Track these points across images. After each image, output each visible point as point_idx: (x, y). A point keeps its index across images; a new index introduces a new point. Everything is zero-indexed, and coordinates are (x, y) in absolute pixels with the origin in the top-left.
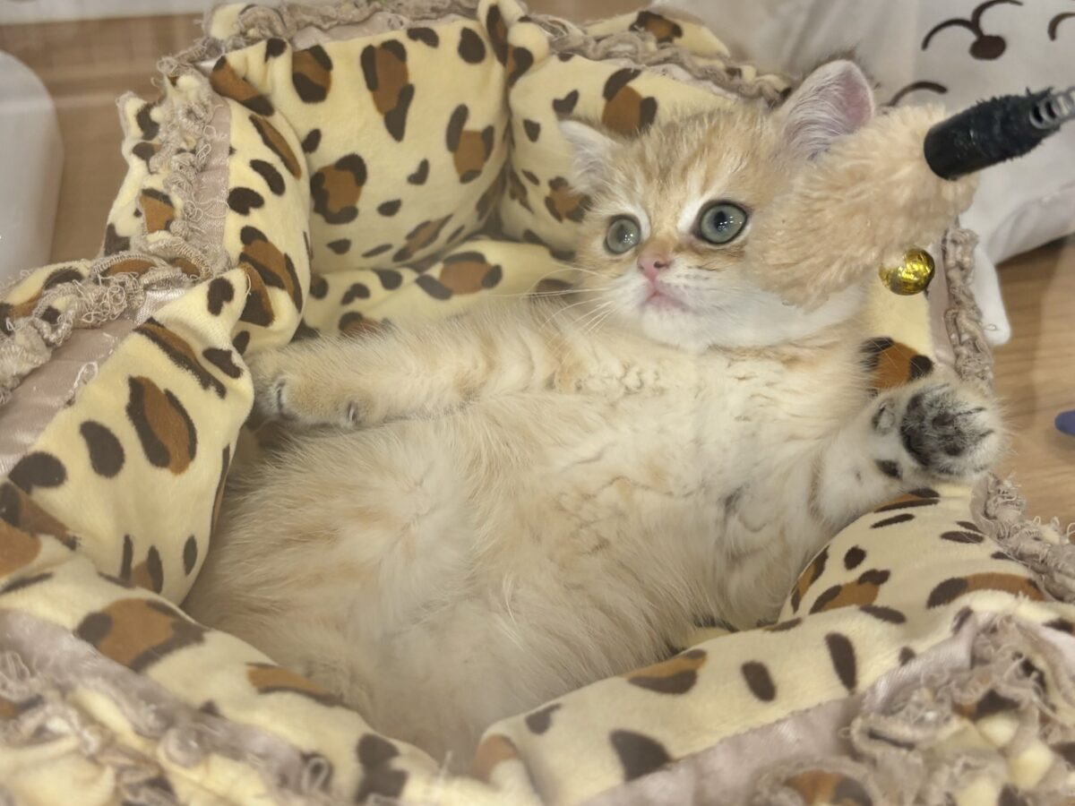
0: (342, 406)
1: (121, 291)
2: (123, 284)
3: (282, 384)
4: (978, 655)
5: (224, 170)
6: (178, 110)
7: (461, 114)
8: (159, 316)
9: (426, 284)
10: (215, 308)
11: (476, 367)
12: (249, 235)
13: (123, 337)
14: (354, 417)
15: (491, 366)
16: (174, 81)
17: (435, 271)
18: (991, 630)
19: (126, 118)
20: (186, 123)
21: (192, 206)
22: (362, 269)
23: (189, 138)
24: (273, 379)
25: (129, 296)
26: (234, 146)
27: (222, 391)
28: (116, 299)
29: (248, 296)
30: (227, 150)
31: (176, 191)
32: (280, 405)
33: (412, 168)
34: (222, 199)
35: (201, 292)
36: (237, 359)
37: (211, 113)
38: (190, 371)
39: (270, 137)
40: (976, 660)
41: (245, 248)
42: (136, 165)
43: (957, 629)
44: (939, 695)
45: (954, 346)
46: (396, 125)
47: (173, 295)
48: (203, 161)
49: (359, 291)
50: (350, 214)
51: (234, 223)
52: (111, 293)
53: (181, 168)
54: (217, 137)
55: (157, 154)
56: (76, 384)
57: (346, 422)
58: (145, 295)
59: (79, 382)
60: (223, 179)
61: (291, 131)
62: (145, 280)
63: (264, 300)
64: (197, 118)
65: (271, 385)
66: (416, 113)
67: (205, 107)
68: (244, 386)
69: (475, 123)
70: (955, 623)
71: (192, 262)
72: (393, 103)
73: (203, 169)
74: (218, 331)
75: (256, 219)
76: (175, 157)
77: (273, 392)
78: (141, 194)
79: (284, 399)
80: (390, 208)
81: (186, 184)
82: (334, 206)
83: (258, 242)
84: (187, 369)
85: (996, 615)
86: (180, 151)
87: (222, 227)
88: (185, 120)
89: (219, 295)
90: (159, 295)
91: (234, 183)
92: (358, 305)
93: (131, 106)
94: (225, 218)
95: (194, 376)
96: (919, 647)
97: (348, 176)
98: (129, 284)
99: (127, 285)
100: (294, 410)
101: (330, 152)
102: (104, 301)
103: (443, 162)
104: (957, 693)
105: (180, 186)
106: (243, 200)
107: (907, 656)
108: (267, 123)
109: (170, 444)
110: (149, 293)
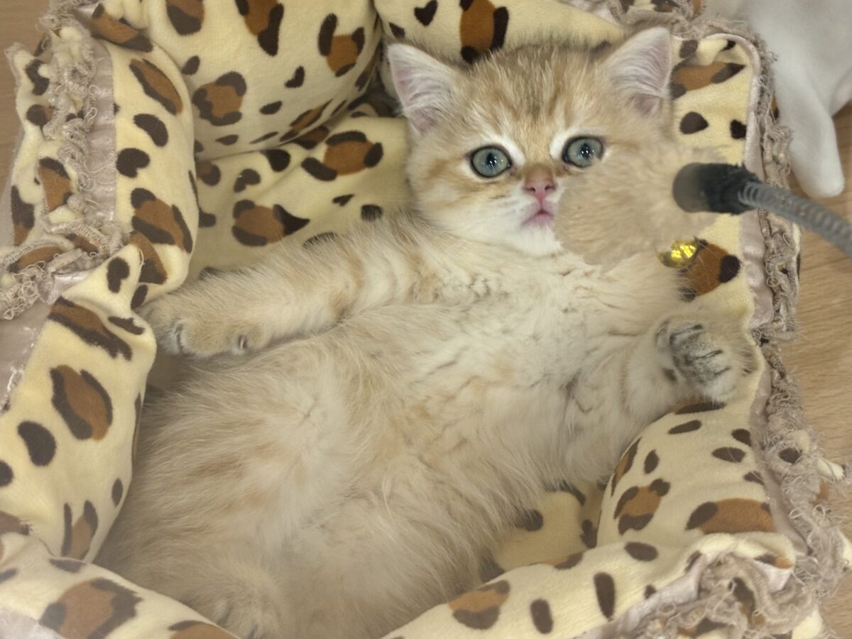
0: (234, 340)
1: (33, 284)
2: (33, 278)
3: (180, 328)
4: (703, 586)
5: (110, 129)
6: (63, 71)
7: (330, 23)
8: (67, 295)
9: (311, 167)
10: (114, 286)
11: (347, 287)
12: (140, 197)
13: (40, 326)
14: (245, 345)
15: (360, 284)
16: (57, 32)
17: (320, 153)
18: (717, 564)
19: (16, 70)
20: (72, 86)
21: (85, 177)
22: (251, 152)
23: (77, 98)
24: (172, 325)
25: (40, 285)
26: (118, 103)
27: (128, 354)
28: (30, 292)
29: (143, 267)
30: (112, 107)
31: (70, 163)
32: (181, 348)
33: (289, 75)
34: (111, 165)
35: (101, 273)
36: (138, 322)
37: (94, 68)
38: (100, 347)
39: (151, 82)
40: (702, 590)
41: (136, 212)
42: (31, 130)
43: (688, 569)
44: (668, 624)
45: (766, 238)
46: (269, 42)
47: (79, 277)
48: (92, 123)
49: (250, 177)
50: (235, 117)
51: (125, 186)
52: (25, 288)
53: (72, 137)
54: (102, 93)
55: (48, 123)
56: (9, 388)
57: (238, 351)
58: (54, 279)
59: (11, 387)
60: (111, 141)
61: (170, 62)
62: (52, 269)
63: (156, 265)
64: (82, 77)
65: (171, 331)
66: (287, 30)
67: (89, 66)
68: (147, 340)
69: (345, 28)
70: (687, 565)
71: (91, 242)
72: (264, 25)
73: (92, 130)
74: (120, 304)
75: (145, 179)
76: (65, 127)
77: (173, 336)
78: (38, 166)
79: (184, 341)
80: (271, 109)
81: (78, 155)
82: (218, 112)
83: (148, 203)
84: (97, 345)
85: (721, 553)
86: (70, 117)
87: (114, 192)
88: (71, 83)
89: (117, 273)
90: (67, 279)
91: (122, 145)
92: (250, 193)
93: (21, 59)
94: (115, 183)
95: (104, 350)
96: (659, 585)
97: (230, 89)
98: (39, 276)
99: (37, 276)
100: (193, 350)
101: (209, 72)
102: (20, 297)
103: (316, 65)
104: (681, 621)
105: (73, 157)
106: (131, 162)
107: (650, 591)
108: (147, 63)
109: (91, 419)
110: (57, 277)
